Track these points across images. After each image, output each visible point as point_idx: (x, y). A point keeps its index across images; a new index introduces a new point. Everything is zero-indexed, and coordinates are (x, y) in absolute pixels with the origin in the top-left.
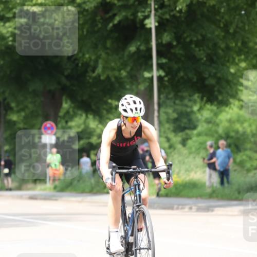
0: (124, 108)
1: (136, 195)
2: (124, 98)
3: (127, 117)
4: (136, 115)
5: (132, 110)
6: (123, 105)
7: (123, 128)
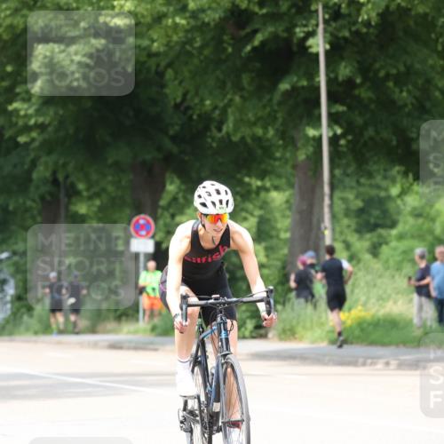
0: (202, 200)
1: (221, 339)
2: (201, 186)
3: (206, 215)
4: (221, 212)
5: (214, 203)
6: (200, 197)
7: (201, 232)
